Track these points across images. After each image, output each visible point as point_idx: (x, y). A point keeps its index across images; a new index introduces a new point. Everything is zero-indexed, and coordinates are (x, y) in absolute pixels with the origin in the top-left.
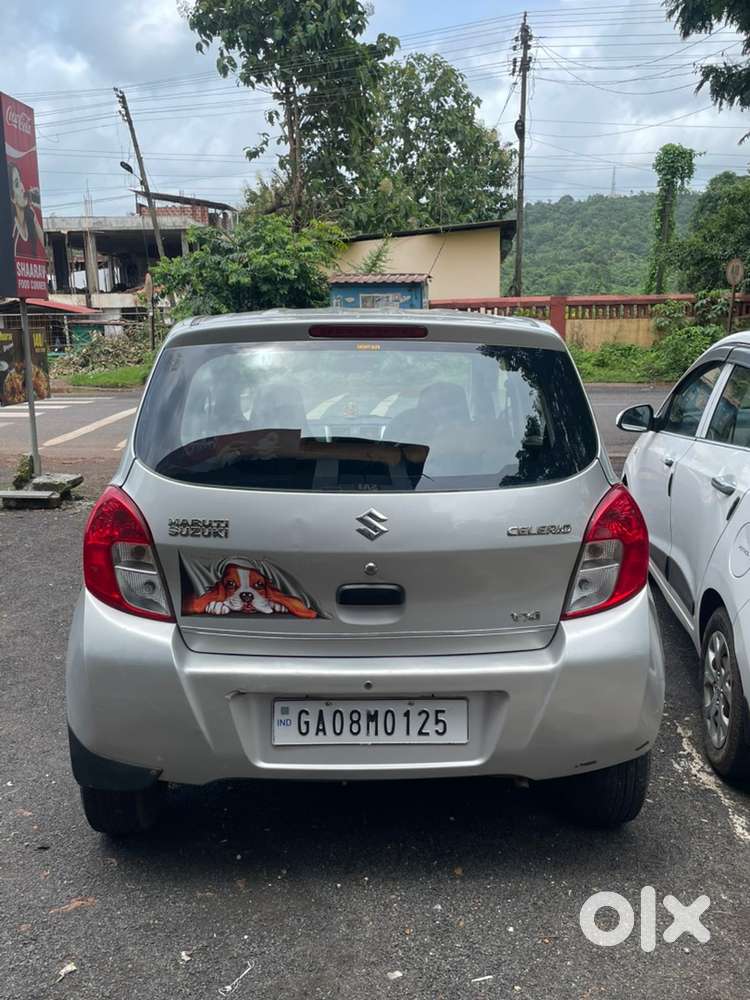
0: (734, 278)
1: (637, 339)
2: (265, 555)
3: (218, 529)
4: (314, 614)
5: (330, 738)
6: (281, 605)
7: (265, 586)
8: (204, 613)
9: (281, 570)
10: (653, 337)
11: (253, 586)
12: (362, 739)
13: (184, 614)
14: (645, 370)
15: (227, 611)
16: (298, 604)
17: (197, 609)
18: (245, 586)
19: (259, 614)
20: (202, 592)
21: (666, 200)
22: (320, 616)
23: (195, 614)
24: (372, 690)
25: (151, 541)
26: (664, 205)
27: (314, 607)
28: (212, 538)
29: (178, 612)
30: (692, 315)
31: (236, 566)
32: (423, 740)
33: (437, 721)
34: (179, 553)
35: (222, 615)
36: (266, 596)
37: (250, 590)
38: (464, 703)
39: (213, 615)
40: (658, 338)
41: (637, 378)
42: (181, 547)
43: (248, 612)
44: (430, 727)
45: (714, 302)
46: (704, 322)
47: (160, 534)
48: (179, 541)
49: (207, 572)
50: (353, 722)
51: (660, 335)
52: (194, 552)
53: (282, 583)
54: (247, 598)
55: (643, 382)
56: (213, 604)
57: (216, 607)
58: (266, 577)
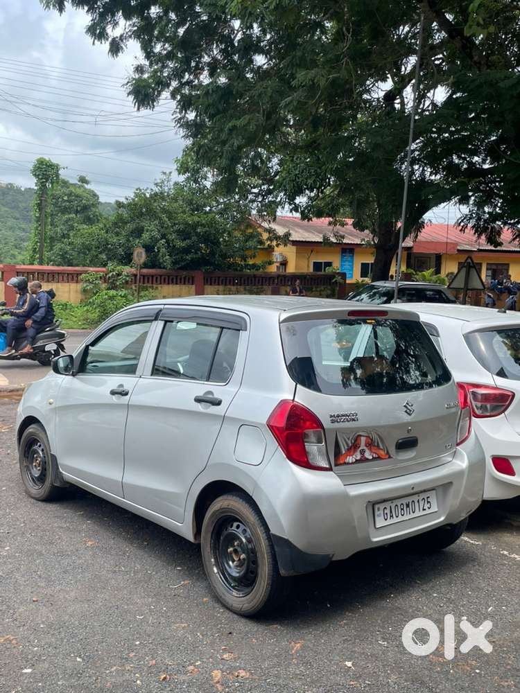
0: (139, 260)
1: (69, 298)
2: (374, 428)
3: (352, 418)
4: (388, 456)
5: (395, 520)
6: (376, 453)
7: (371, 444)
8: (345, 463)
9: (378, 435)
10: (80, 296)
11: (366, 446)
12: (406, 518)
13: (336, 465)
14: (84, 320)
15: (354, 460)
16: (382, 452)
17: (342, 462)
18: (363, 447)
19: (367, 460)
20: (344, 452)
21: (42, 197)
22: (390, 457)
23: (341, 464)
24: (415, 490)
25: (323, 428)
26: (41, 200)
27: (388, 453)
28: (351, 422)
29: (333, 465)
30: (105, 282)
31: (360, 436)
32: (425, 513)
33: (428, 502)
34: (336, 431)
35: (352, 463)
36: (370, 450)
37: (365, 448)
38: (434, 491)
39: (348, 464)
40: (84, 297)
41: (81, 325)
42: (338, 429)
43: (363, 460)
44: (427, 506)
45: (118, 275)
46: (114, 287)
47: (326, 422)
48: (336, 425)
49: (347, 440)
50: (402, 509)
51: (85, 295)
52: (343, 430)
53: (378, 443)
54: (362, 452)
55: (86, 328)
56: (348, 457)
57: (350, 459)
58: (372, 440)
